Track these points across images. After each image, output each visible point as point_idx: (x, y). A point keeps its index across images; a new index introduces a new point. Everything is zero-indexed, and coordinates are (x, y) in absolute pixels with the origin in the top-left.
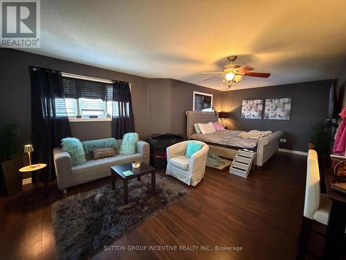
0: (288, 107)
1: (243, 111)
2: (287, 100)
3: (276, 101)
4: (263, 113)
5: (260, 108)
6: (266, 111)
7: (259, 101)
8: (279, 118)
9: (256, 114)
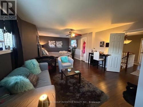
0: (62, 44)
1: (49, 45)
2: (61, 42)
3: (59, 42)
4: (56, 45)
5: (55, 44)
6: (57, 45)
7: (54, 42)
8: (60, 47)
9: (54, 46)
